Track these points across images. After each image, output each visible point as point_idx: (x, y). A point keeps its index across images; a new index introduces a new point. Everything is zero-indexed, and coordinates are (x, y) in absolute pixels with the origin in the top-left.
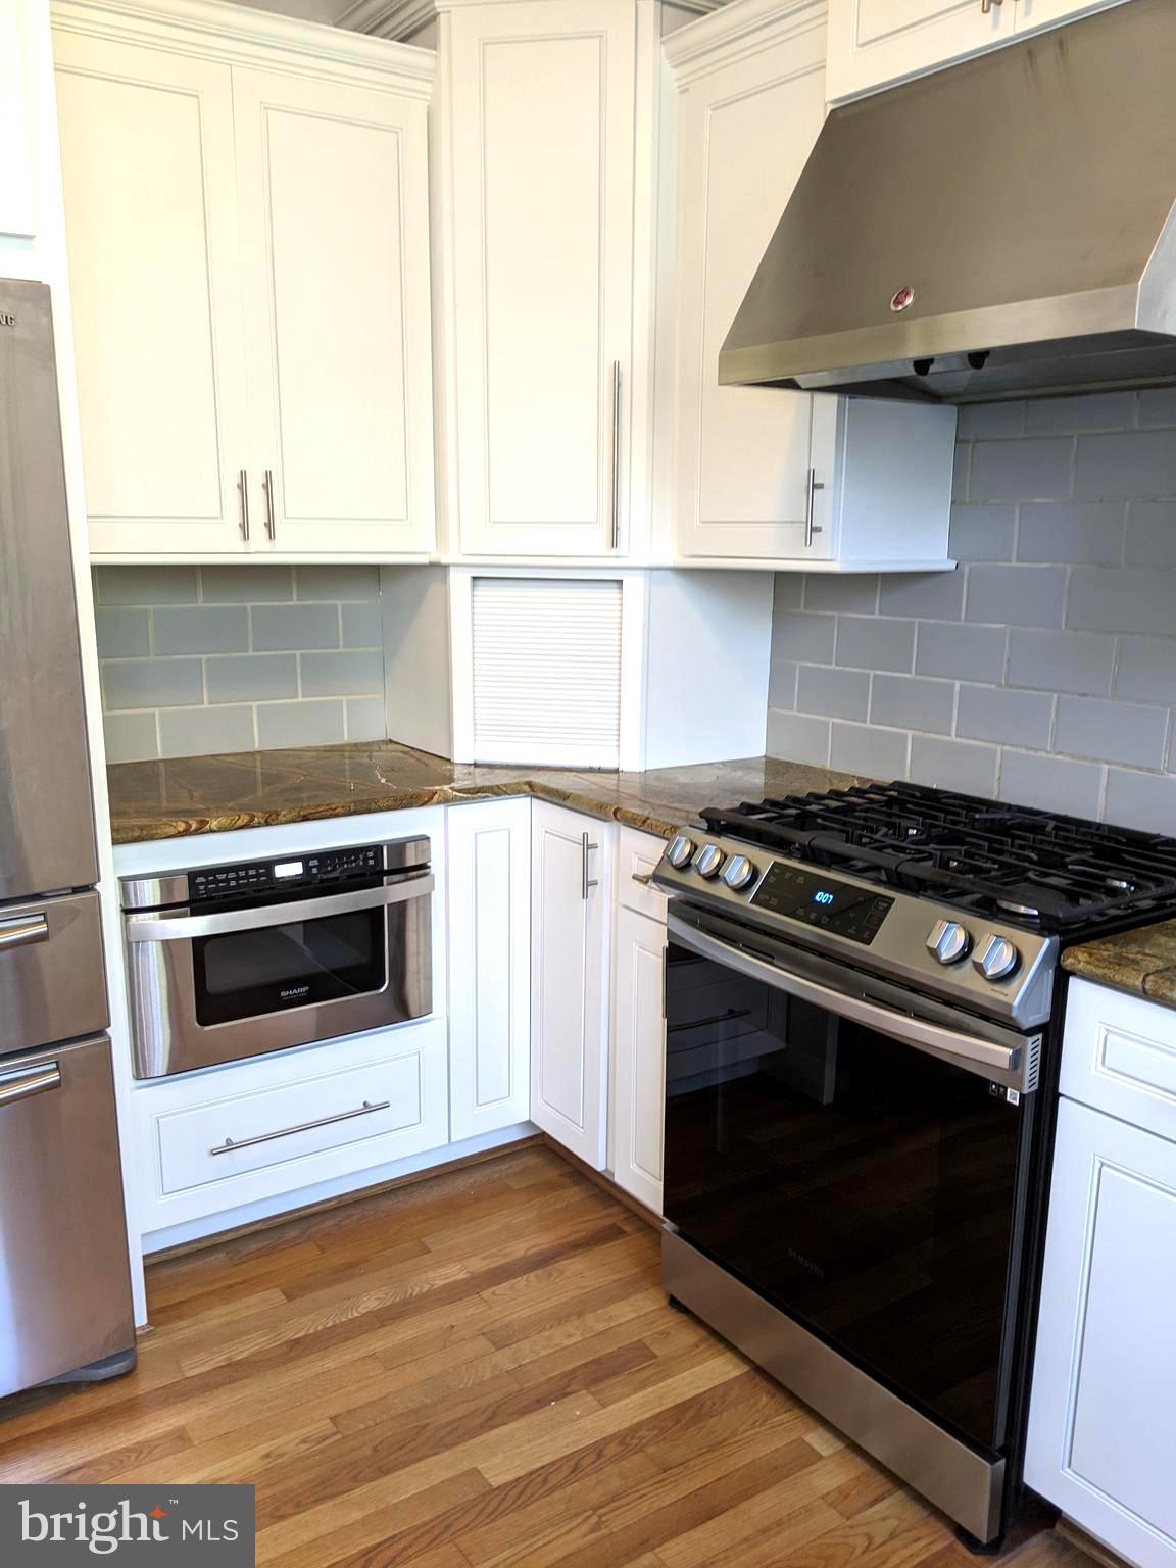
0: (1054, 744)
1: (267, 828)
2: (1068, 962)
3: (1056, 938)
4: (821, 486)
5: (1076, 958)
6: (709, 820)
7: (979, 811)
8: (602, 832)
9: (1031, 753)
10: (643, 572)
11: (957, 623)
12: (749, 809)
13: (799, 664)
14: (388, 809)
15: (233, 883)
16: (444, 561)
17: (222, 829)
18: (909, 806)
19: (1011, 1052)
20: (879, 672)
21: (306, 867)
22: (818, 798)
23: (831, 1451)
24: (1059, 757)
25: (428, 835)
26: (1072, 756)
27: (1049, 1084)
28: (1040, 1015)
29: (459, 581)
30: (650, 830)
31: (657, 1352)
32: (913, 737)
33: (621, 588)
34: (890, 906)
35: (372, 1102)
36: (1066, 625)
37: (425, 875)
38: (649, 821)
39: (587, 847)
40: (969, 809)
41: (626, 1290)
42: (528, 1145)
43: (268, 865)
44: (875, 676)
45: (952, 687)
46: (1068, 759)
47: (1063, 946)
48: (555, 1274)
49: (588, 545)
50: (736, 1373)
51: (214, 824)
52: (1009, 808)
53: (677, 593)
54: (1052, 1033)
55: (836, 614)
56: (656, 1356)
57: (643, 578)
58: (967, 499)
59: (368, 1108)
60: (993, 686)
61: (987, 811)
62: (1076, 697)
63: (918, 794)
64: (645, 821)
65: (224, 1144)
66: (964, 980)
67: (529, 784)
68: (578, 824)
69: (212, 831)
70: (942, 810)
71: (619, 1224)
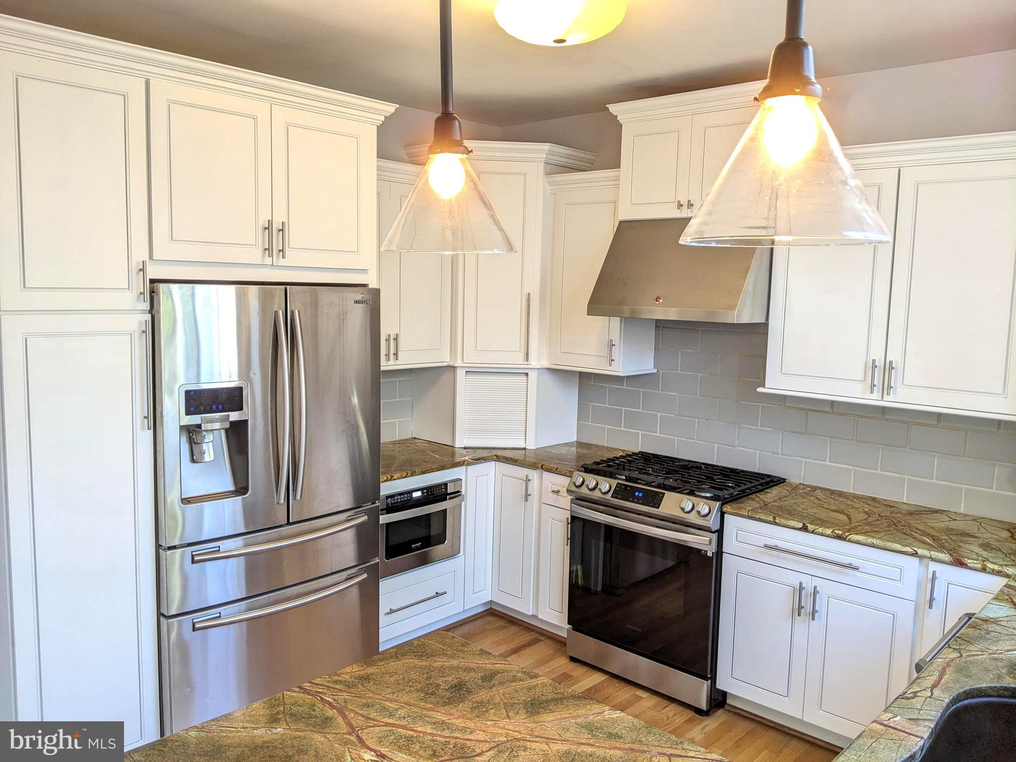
0: (697, 438)
1: (412, 477)
2: (725, 509)
3: (721, 502)
4: (614, 345)
5: (728, 508)
6: (585, 468)
7: (676, 462)
8: (534, 475)
9: (688, 440)
10: (536, 370)
11: (658, 392)
12: (598, 464)
13: (591, 404)
14: (450, 468)
15: (399, 500)
16: (456, 365)
17: (398, 478)
18: (652, 461)
19: (709, 539)
20: (626, 409)
21: (423, 493)
22: (618, 458)
23: (646, 696)
24: (699, 442)
25: (461, 478)
26: (704, 441)
27: (720, 550)
28: (716, 527)
29: (460, 374)
30: (559, 473)
31: (573, 675)
32: (642, 434)
33: (528, 376)
34: (664, 495)
35: (439, 592)
36: (700, 394)
37: (460, 495)
38: (558, 470)
39: (528, 480)
40: (673, 462)
41: (552, 657)
42: (486, 613)
43: (410, 492)
44: (625, 410)
45: (657, 415)
46: (703, 442)
47: (723, 504)
48: (522, 656)
49: (517, 360)
50: (604, 678)
51: (395, 477)
52: (685, 461)
53: (548, 378)
54: (720, 532)
55: (608, 386)
56: (573, 676)
57: (536, 373)
58: (661, 348)
59: (438, 595)
60: (673, 415)
61: (679, 462)
62: (704, 420)
63: (652, 456)
64: (557, 470)
65: (389, 611)
66: (693, 518)
67: (496, 455)
68: (522, 472)
69: (395, 479)
70: (665, 462)
71: (538, 637)
